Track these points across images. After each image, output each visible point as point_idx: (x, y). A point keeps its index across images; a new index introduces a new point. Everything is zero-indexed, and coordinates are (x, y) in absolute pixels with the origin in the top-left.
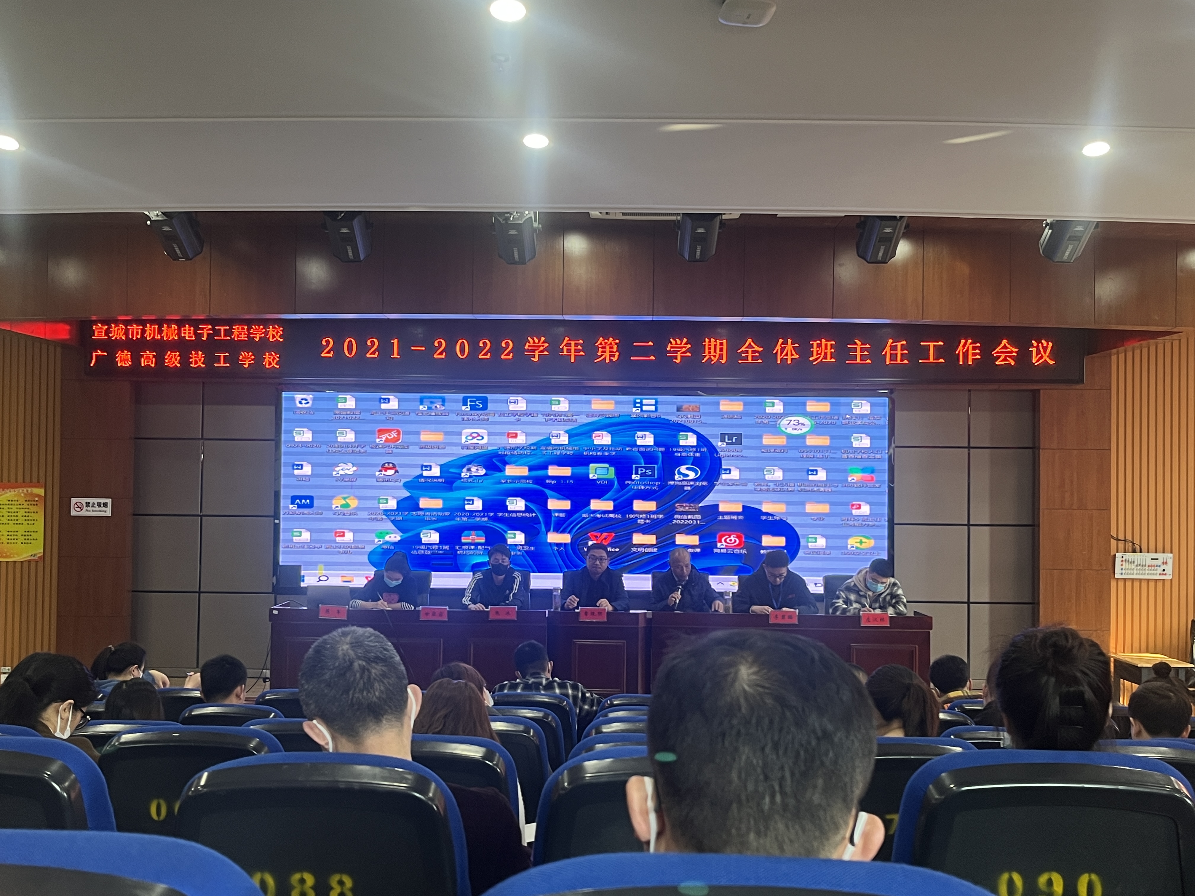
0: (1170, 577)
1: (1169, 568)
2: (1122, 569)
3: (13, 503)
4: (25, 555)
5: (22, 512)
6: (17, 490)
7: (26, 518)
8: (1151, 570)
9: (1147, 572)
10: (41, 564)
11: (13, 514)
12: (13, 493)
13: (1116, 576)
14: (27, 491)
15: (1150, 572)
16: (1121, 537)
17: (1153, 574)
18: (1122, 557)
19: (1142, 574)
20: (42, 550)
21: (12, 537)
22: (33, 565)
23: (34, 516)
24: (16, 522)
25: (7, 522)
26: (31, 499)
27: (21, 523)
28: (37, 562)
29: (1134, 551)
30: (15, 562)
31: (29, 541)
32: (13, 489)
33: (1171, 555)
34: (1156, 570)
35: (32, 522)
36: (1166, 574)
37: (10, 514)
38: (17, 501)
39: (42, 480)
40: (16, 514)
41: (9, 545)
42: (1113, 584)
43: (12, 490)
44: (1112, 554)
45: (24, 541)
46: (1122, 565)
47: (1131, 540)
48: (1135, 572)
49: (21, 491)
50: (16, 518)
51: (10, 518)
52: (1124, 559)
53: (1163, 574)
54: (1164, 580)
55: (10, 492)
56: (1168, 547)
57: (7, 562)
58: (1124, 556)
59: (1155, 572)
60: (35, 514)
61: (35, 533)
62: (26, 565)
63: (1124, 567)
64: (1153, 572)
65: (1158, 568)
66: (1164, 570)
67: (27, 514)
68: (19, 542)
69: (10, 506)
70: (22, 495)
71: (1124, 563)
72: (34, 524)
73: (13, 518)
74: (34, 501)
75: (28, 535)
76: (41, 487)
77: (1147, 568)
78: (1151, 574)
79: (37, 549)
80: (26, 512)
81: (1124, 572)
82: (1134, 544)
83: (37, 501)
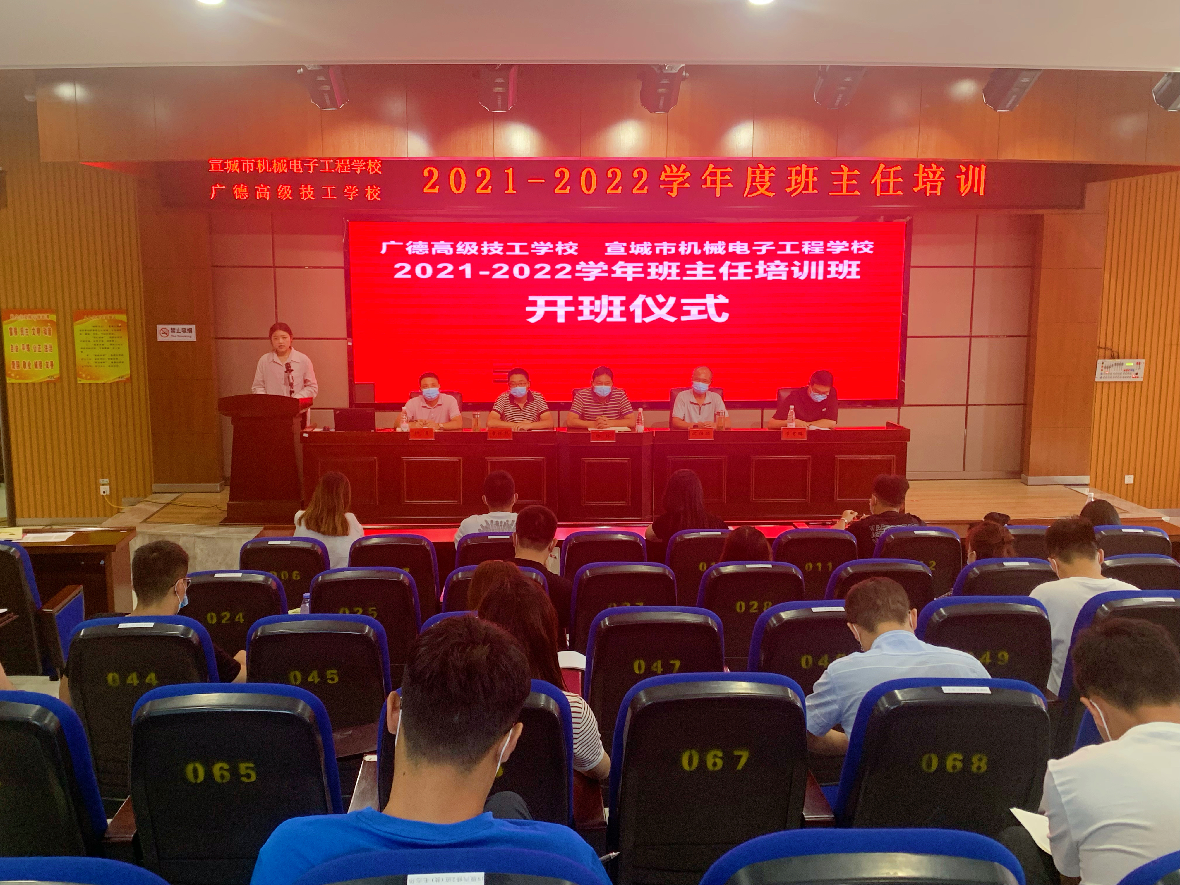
0: (1141, 380)
1: (1141, 373)
2: (1101, 374)
3: (98, 328)
4: (113, 377)
5: (107, 338)
6: (100, 317)
7: (112, 343)
9: (1122, 375)
10: (128, 385)
11: (98, 339)
12: (97, 319)
13: (1096, 380)
14: (110, 317)
15: (1125, 375)
17: (1128, 378)
19: (1118, 378)
20: (128, 372)
21: (100, 361)
22: (121, 386)
23: (120, 341)
24: (102, 346)
25: (94, 347)
26: (116, 326)
27: (107, 347)
28: (125, 383)
29: (1112, 358)
30: (104, 384)
31: (116, 364)
32: (96, 315)
33: (1144, 361)
34: (1131, 374)
35: (117, 346)
36: (1138, 377)
38: (102, 327)
39: (124, 307)
41: (97, 368)
42: (1093, 385)
43: (96, 317)
44: (1095, 360)
45: (111, 364)
46: (1102, 370)
47: (1110, 348)
48: (1112, 376)
51: (96, 343)
52: (1104, 365)
53: (1135, 377)
54: (1136, 382)
56: (1141, 355)
58: (1104, 363)
59: (1129, 375)
60: (120, 339)
61: (120, 356)
63: (1103, 372)
64: (1127, 375)
65: (1132, 372)
66: (1137, 374)
70: (106, 321)
71: (1103, 368)
72: (119, 348)
74: (118, 326)
75: (114, 359)
76: (124, 313)
77: (1123, 372)
78: (1126, 377)
80: (110, 337)
81: (1103, 376)
82: (1113, 351)
83: (120, 327)
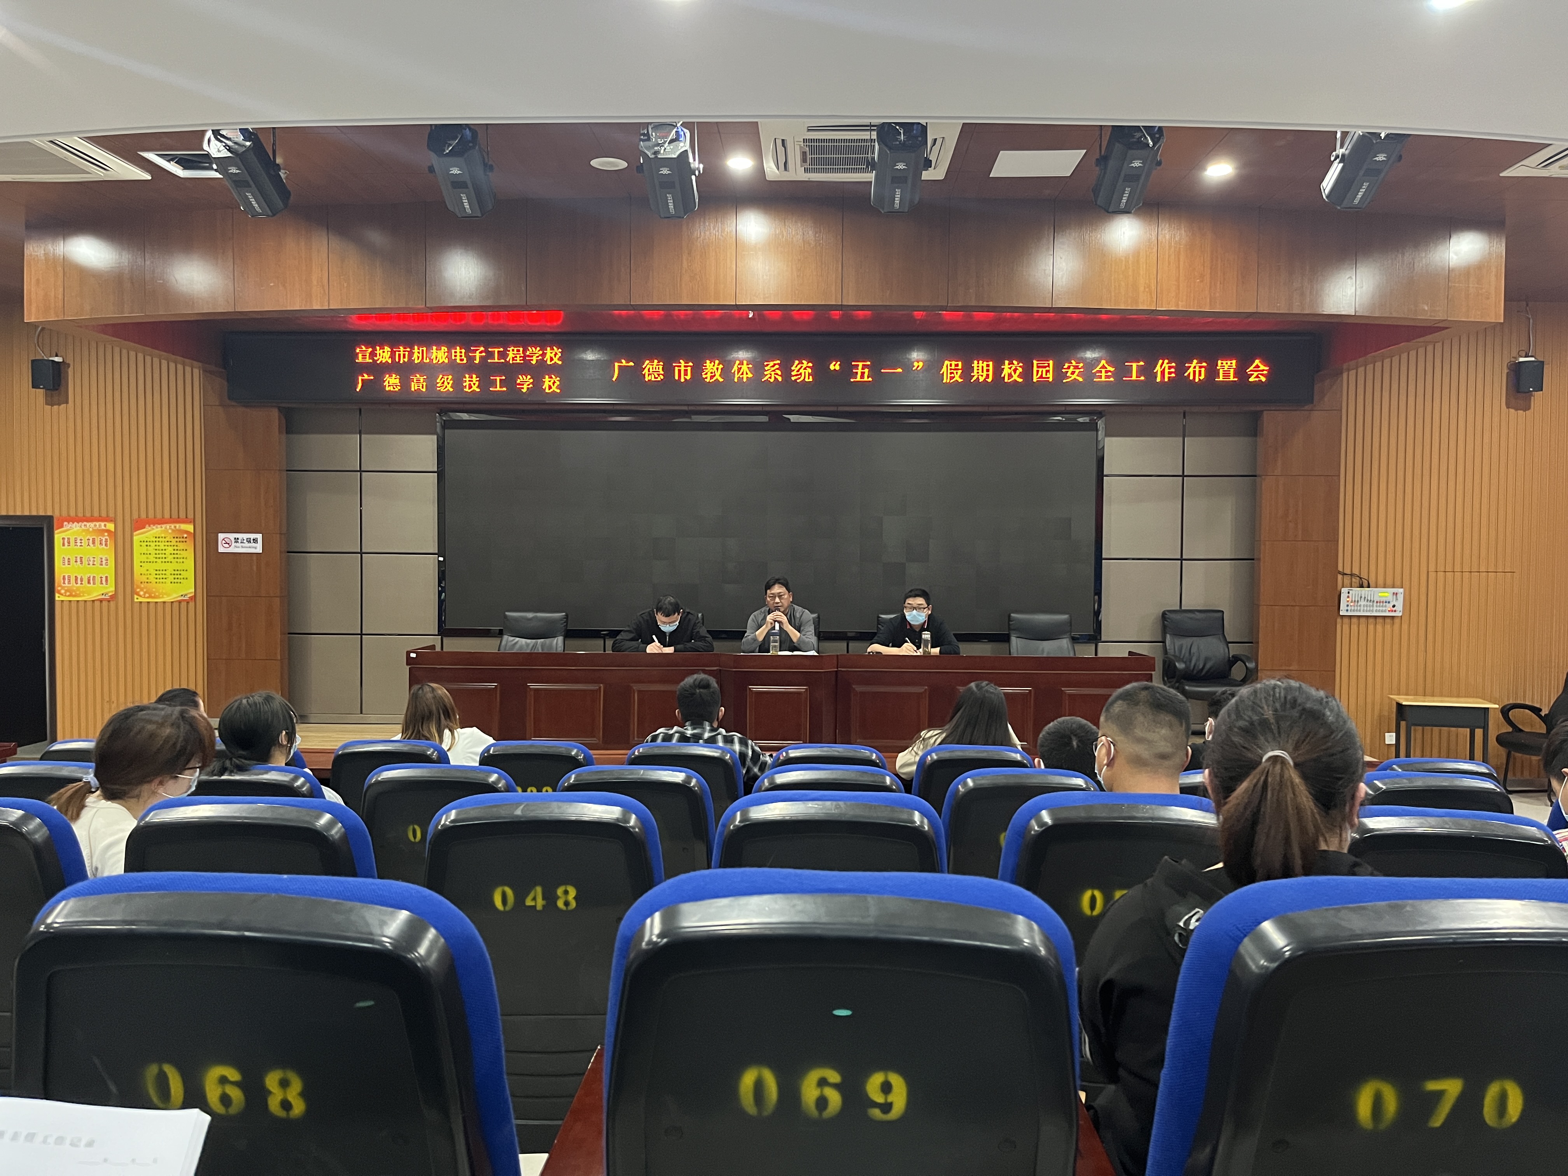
0: (1400, 614)
1: (1400, 606)
2: (1348, 606)
3: (160, 539)
4: (175, 595)
5: (170, 550)
6: (164, 526)
7: (176, 556)
8: (1379, 606)
9: (1375, 608)
10: (192, 604)
11: (161, 552)
12: (160, 529)
13: (1341, 614)
14: (175, 527)
16: (1348, 571)
17: (1382, 611)
18: (1349, 593)
19: (1369, 611)
20: (192, 590)
21: (161, 576)
22: (184, 604)
23: (184, 554)
24: (164, 560)
25: (155, 560)
26: (180, 536)
27: (169, 561)
28: (187, 602)
29: (1361, 586)
30: (164, 602)
31: (179, 581)
32: (159, 524)
33: (1401, 590)
34: (1385, 606)
35: (182, 560)
37: (157, 552)
38: (165, 537)
39: (190, 516)
40: (164, 552)
41: (158, 584)
42: (1339, 620)
43: (159, 526)
44: (1339, 589)
45: (173, 581)
46: (1348, 601)
47: (1358, 574)
48: (1362, 608)
49: (168, 527)
50: (164, 556)
51: (158, 556)
52: (1350, 595)
53: (1392, 611)
54: (1393, 617)
55: (157, 528)
56: (1398, 583)
57: (156, 602)
58: (1351, 592)
59: (1384, 609)
60: (184, 552)
61: (185, 572)
62: (176, 605)
63: (1350, 604)
64: (1381, 608)
65: (1387, 604)
66: (1394, 606)
67: (175, 552)
68: (168, 581)
69: (157, 544)
70: (170, 531)
71: (1350, 599)
72: (183, 562)
73: (160, 556)
74: (183, 538)
75: (178, 574)
76: (191, 522)
77: (1375, 604)
78: (1380, 610)
79: (188, 588)
80: (174, 550)
81: (1349, 608)
82: (1361, 578)
83: (186, 538)
